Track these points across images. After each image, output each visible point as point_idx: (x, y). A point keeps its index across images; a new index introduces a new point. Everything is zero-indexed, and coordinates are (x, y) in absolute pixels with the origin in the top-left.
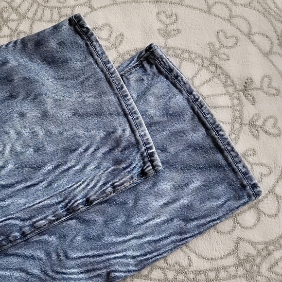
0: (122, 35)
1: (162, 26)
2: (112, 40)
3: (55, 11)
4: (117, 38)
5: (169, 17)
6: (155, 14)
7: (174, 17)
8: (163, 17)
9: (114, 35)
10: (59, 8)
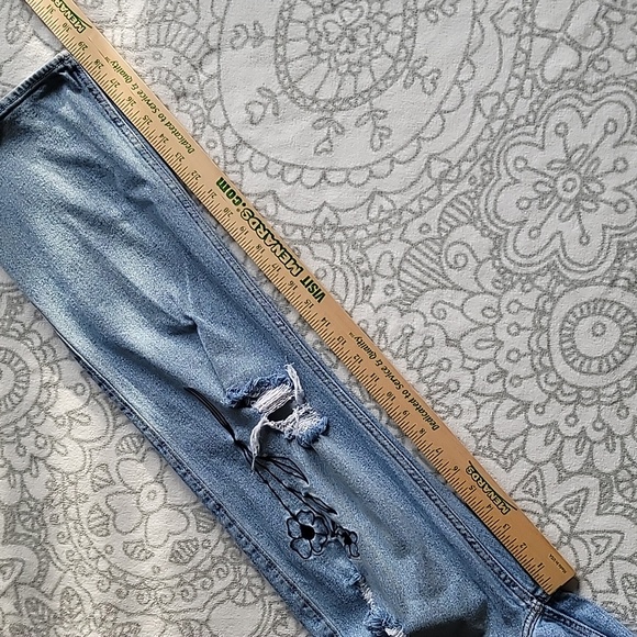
0: (259, 90)
1: (250, 43)
2: (265, 101)
3: (229, 168)
4: (263, 96)
5: (238, 35)
6: (234, 52)
7: (239, 28)
8: (238, 42)
9: (259, 99)
10: (226, 163)
